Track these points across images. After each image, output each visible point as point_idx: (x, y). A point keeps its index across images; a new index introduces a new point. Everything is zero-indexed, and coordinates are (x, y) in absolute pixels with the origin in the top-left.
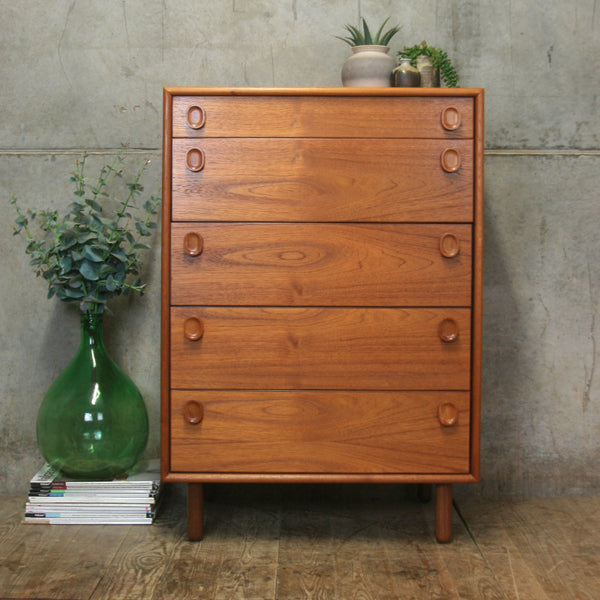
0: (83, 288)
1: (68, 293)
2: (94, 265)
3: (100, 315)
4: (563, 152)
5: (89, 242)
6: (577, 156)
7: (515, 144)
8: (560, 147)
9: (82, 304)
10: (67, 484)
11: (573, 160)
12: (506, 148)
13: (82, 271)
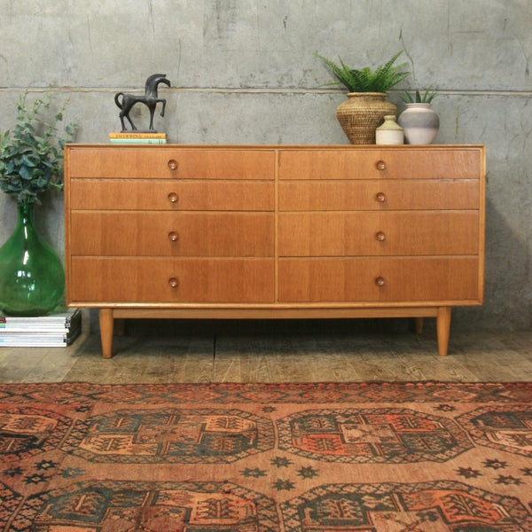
0: (20, 185)
1: (10, 187)
2: (30, 169)
3: (32, 203)
4: (294, 91)
5: (26, 153)
6: (304, 94)
7: (260, 85)
8: (291, 87)
9: (19, 195)
10: (7, 319)
11: (301, 96)
12: (253, 88)
13: (20, 173)
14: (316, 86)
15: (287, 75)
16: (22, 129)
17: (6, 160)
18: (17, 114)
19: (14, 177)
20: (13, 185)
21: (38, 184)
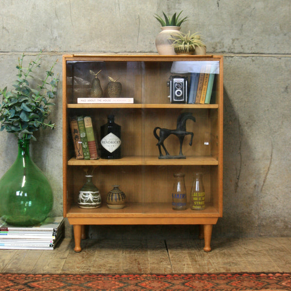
0: (20, 126)
1: (13, 128)
2: (27, 113)
3: (29, 140)
4: (225, 55)
5: (25, 101)
6: (232, 57)
8: (223, 52)
9: (20, 134)
10: (9, 228)
11: (230, 59)
13: (21, 116)
14: (242, 51)
15: (219, 43)
16: (21, 83)
17: (9, 108)
18: (17, 71)
19: (15, 120)
20: (14, 126)
21: (35, 125)
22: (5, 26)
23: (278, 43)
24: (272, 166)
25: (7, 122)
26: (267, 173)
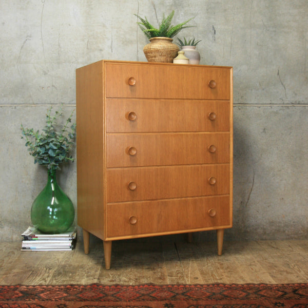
0: (49, 160)
1: (44, 162)
2: (54, 150)
3: (55, 170)
5: (52, 142)
9: (49, 165)
13: (49, 153)
16: (49, 128)
17: (41, 146)
18: (46, 119)
19: (45, 155)
20: (44, 160)
21: (60, 159)
22: (54, 84)
23: (258, 96)
24: (254, 187)
25: (39, 157)
26: (250, 193)
